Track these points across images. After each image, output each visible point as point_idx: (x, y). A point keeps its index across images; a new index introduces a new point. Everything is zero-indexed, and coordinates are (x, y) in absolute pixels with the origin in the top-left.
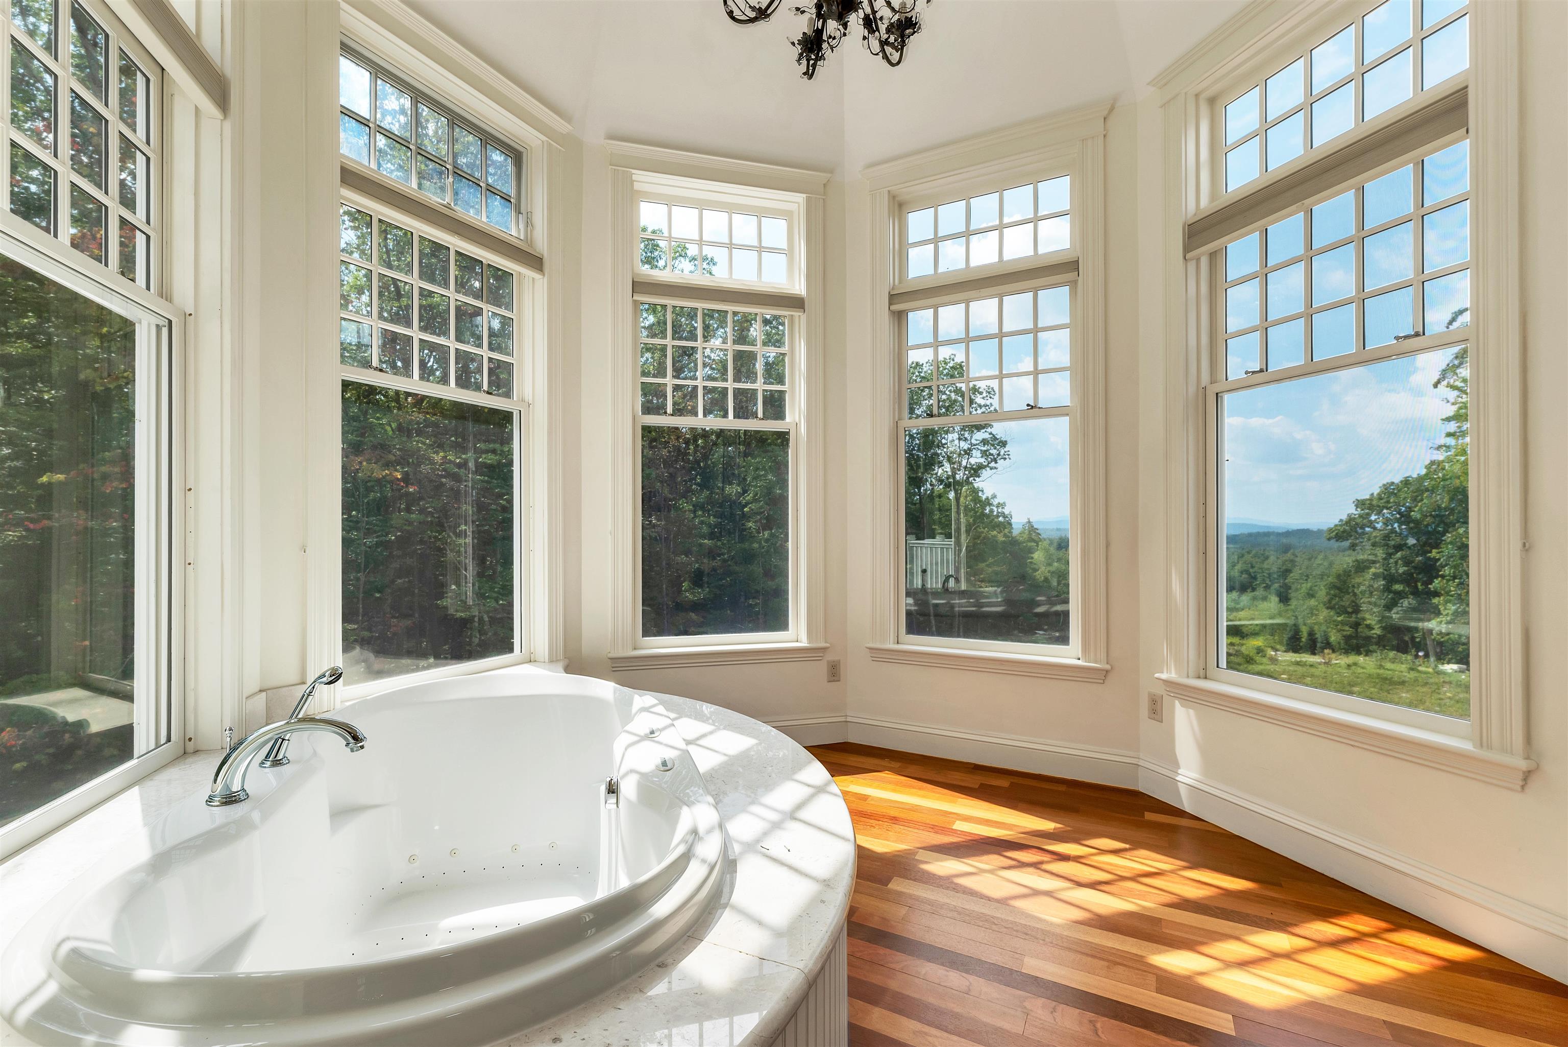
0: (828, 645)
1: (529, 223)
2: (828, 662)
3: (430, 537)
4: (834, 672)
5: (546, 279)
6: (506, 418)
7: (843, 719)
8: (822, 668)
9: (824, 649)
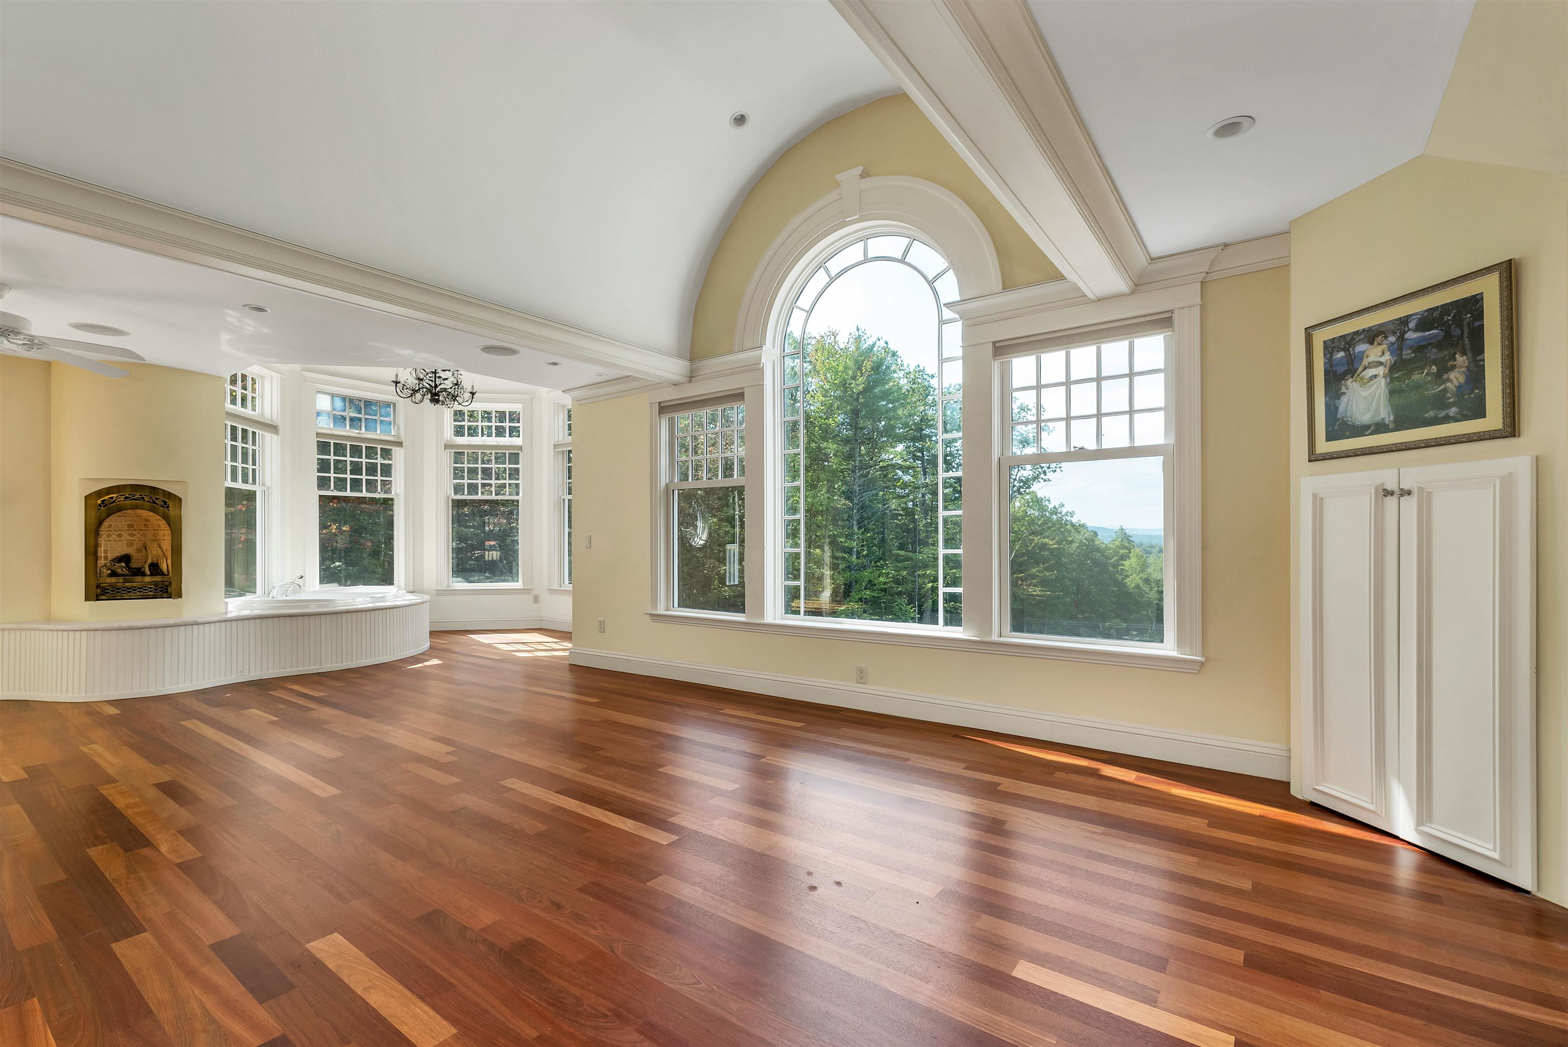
2: (533, 595)
4: (536, 599)
5: (405, 449)
6: (388, 501)
7: (540, 619)
8: (531, 598)
9: (531, 589)
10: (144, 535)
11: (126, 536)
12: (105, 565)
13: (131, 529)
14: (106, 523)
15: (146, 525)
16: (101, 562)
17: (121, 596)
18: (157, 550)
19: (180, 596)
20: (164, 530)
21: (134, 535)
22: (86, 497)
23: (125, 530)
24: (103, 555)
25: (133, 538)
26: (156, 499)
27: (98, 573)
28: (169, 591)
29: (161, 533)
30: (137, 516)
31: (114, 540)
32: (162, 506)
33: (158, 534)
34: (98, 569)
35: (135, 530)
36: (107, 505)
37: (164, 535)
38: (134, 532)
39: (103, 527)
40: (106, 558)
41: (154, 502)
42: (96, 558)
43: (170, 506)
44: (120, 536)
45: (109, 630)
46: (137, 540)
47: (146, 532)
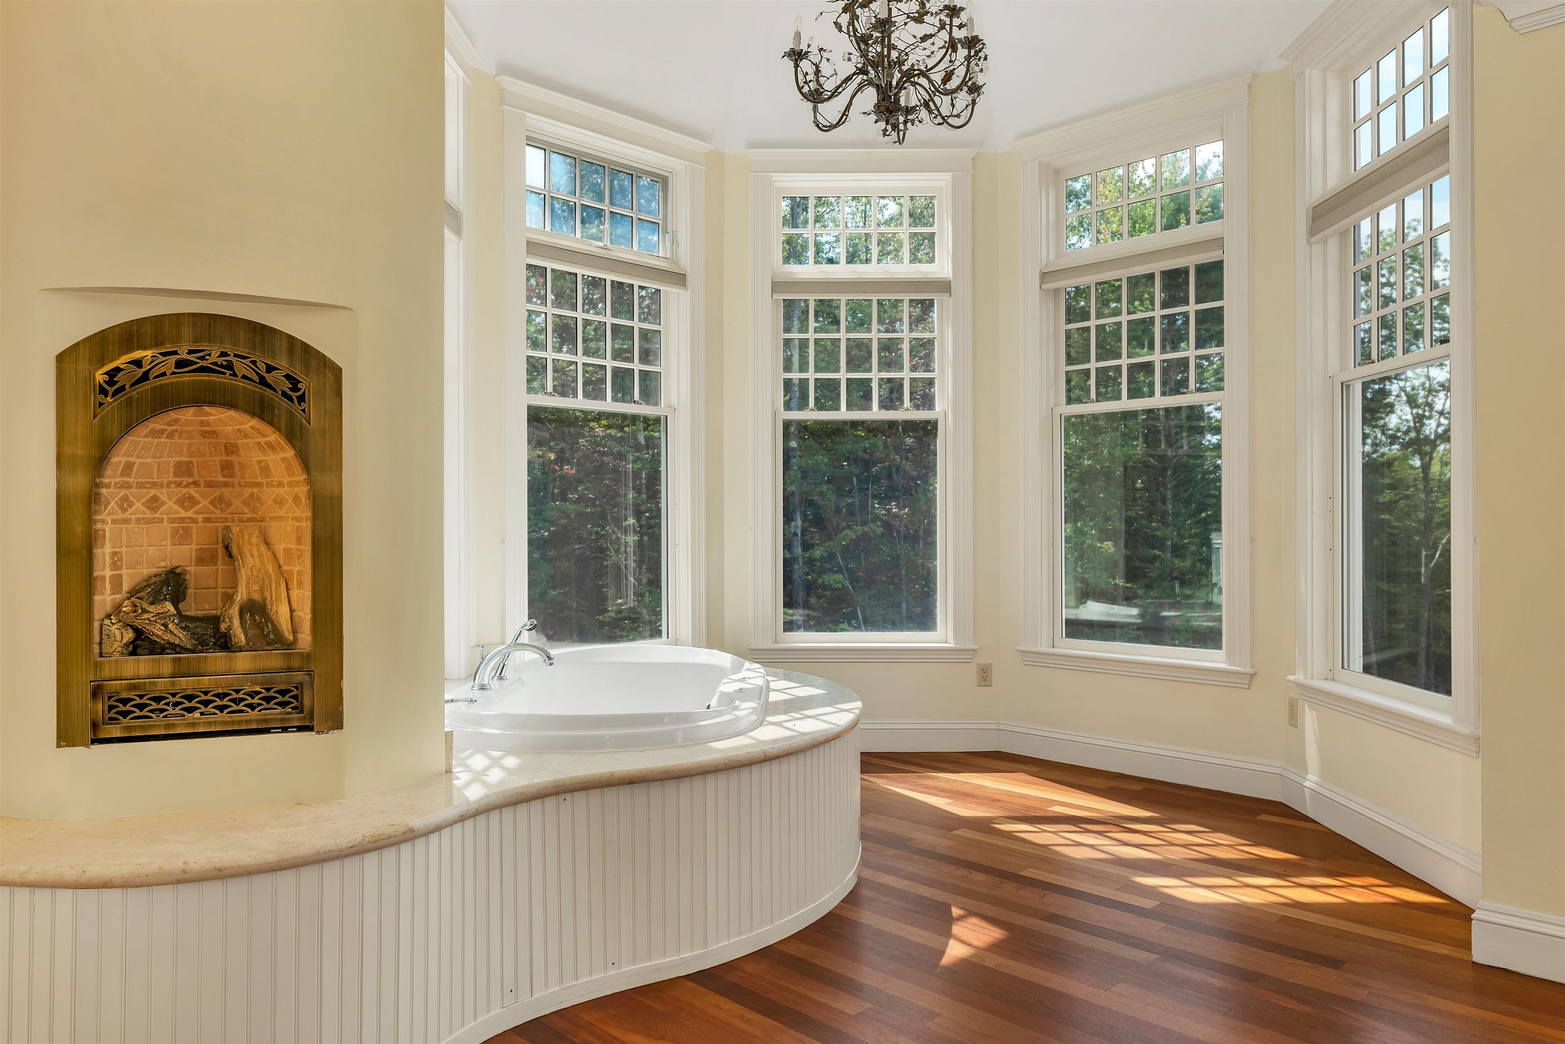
0: (976, 647)
1: (674, 242)
2: (978, 665)
3: (591, 534)
4: (985, 676)
5: (689, 292)
6: (653, 423)
7: (995, 727)
8: (972, 672)
9: (974, 651)
10: (220, 502)
11: (170, 506)
12: (118, 608)
13: (186, 480)
14: (118, 459)
15: (227, 467)
16: (104, 599)
17: (168, 726)
18: (260, 556)
19: (336, 722)
20: (280, 484)
21: (193, 501)
22: (60, 358)
23: (169, 484)
24: (108, 573)
25: (190, 514)
26: (270, 369)
27: (97, 639)
28: (307, 703)
29: (269, 494)
30: (204, 434)
31: (138, 521)
32: (284, 394)
33: (259, 499)
34: (96, 625)
35: (195, 483)
36: (122, 389)
37: (280, 502)
38: (192, 491)
39: (109, 472)
40: (117, 582)
41: (263, 382)
42: (90, 584)
43: (311, 399)
44: (153, 503)
45: (148, 885)
46: (200, 517)
47: (226, 491)
